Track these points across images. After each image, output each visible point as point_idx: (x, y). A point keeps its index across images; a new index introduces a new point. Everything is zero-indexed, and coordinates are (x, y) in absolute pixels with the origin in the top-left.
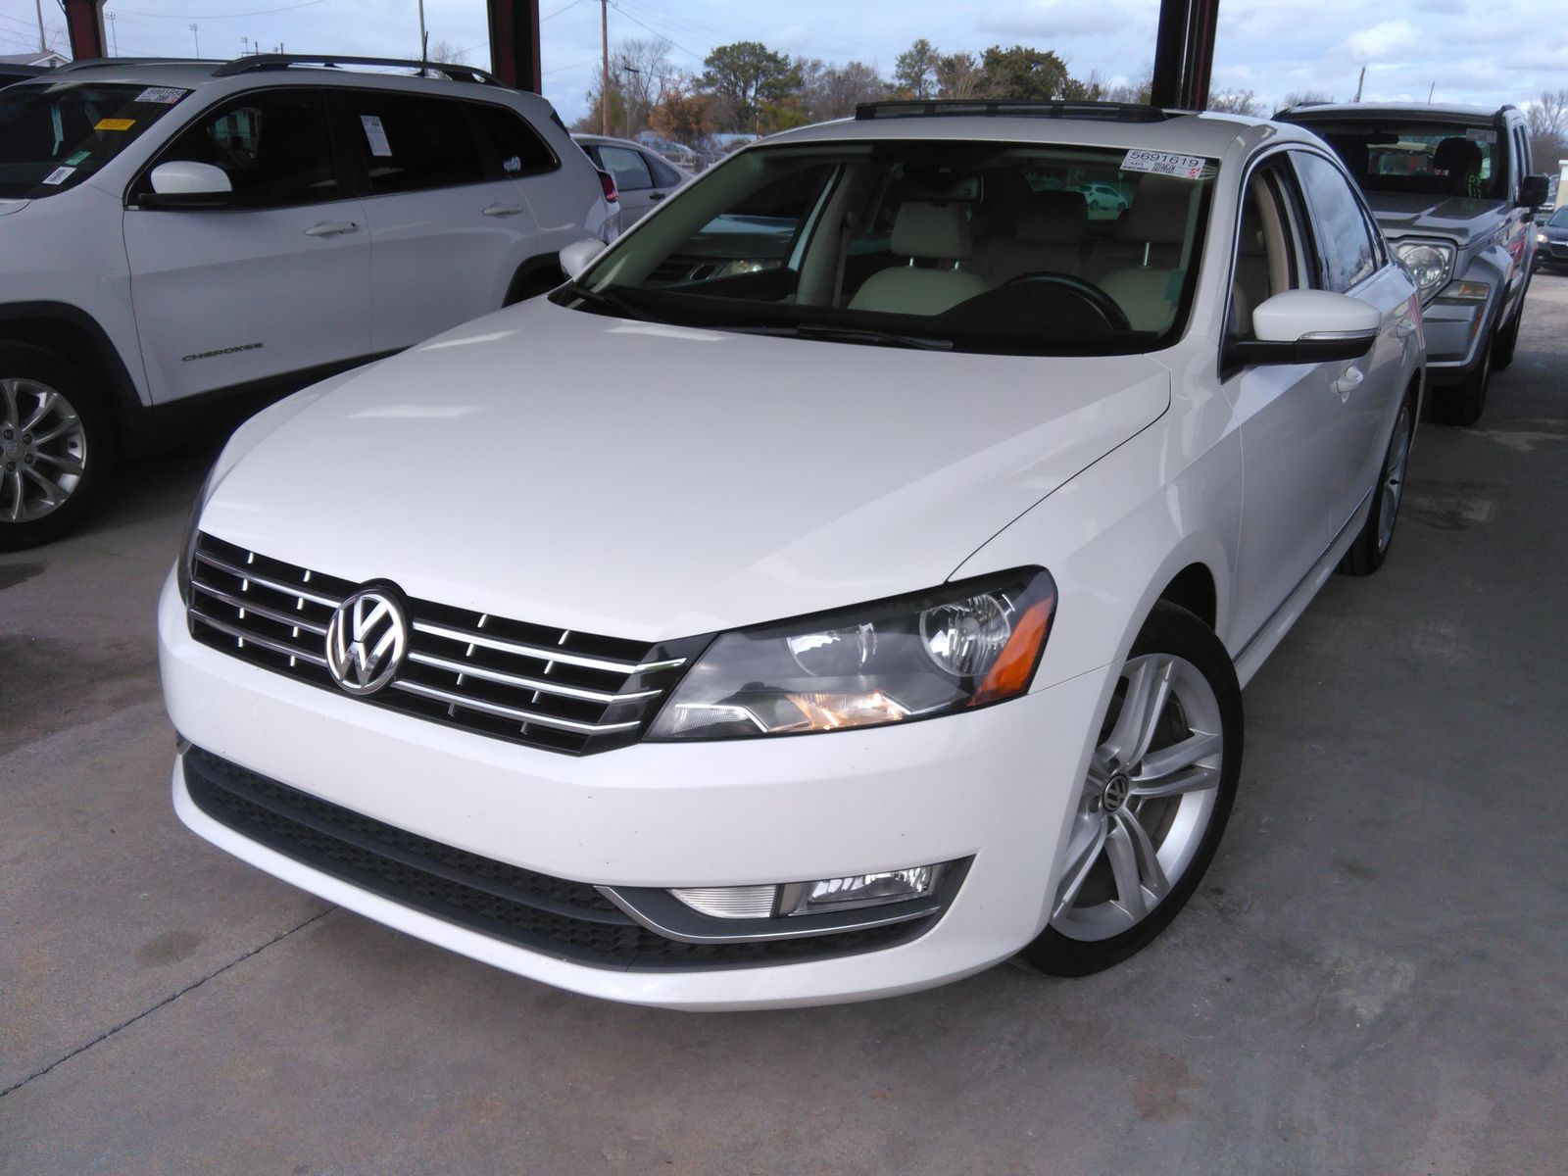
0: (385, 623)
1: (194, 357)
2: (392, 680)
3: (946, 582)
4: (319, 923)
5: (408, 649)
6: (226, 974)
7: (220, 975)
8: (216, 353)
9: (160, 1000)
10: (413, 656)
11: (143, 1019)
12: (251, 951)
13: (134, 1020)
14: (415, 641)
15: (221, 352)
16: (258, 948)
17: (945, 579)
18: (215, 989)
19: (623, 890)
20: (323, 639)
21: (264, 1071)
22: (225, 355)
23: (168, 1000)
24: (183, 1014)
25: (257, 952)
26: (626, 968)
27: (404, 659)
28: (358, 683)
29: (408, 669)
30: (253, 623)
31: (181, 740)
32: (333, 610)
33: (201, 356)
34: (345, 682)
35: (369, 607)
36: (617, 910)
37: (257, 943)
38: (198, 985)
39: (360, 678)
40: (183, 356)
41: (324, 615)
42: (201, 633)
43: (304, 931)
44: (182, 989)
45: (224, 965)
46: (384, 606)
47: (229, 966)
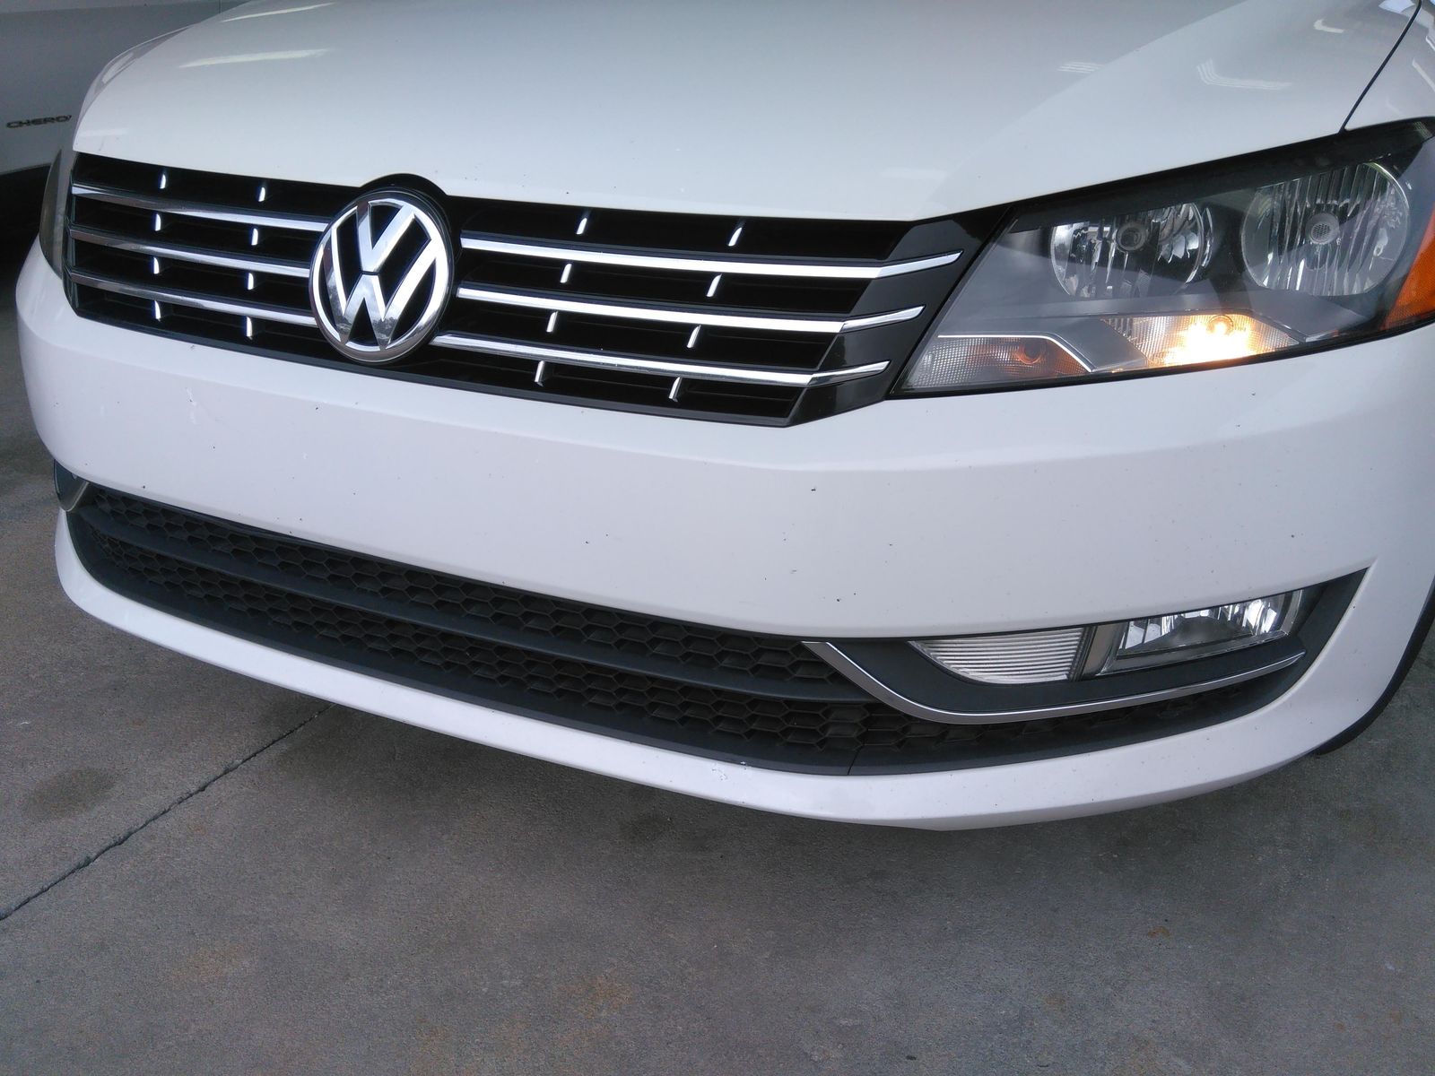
0: (414, 240)
1: (21, 124)
2: (431, 335)
3: (1343, 130)
4: (284, 746)
5: (457, 279)
6: (161, 823)
7: (153, 825)
8: (46, 121)
9: (66, 868)
10: (464, 293)
11: (44, 898)
12: (194, 789)
13: (29, 900)
14: (467, 267)
15: (52, 120)
16: (201, 785)
17: (1339, 128)
18: (148, 846)
19: (851, 645)
20: (305, 282)
21: (246, 963)
22: (57, 123)
23: (79, 867)
24: (104, 886)
25: (202, 789)
26: (845, 769)
27: (451, 300)
28: (375, 344)
29: (458, 315)
30: (178, 275)
31: (66, 482)
32: (317, 236)
33: (28, 123)
34: (351, 345)
35: (382, 219)
36: (838, 678)
37: (201, 779)
38: (121, 843)
39: (378, 336)
40: (6, 122)
41: (300, 247)
42: (90, 304)
43: (264, 756)
44: (98, 850)
45: (156, 811)
46: (408, 213)
47: (164, 812)
